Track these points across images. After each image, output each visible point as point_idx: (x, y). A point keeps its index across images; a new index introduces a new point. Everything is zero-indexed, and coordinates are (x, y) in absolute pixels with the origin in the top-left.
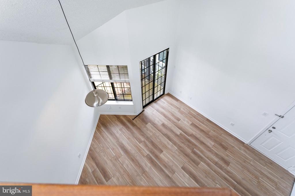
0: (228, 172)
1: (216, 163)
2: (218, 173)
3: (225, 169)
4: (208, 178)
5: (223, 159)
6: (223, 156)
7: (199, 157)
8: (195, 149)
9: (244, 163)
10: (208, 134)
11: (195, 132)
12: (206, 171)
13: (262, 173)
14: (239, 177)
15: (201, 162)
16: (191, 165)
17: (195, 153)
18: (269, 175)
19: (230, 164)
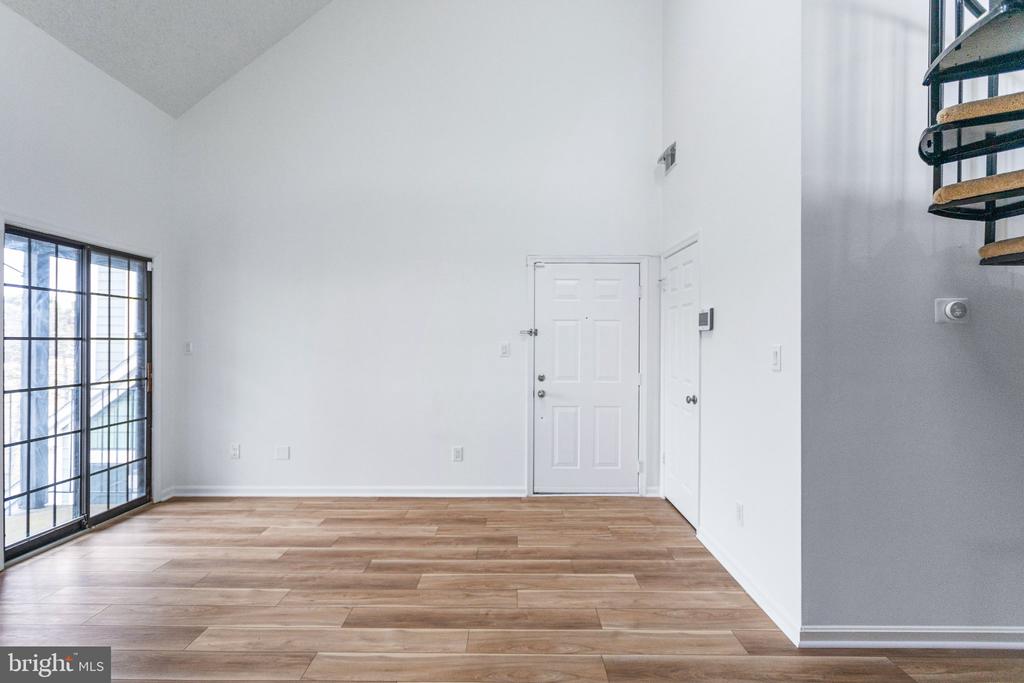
0: (527, 554)
1: (477, 555)
2: (503, 569)
3: (514, 552)
4: (479, 594)
5: (489, 540)
6: (486, 534)
7: (403, 568)
8: (373, 561)
9: (551, 523)
10: (404, 519)
11: (351, 530)
12: (456, 584)
13: (605, 519)
14: (564, 546)
15: (424, 575)
16: (383, 599)
17: (380, 568)
18: (620, 515)
19: (519, 538)
